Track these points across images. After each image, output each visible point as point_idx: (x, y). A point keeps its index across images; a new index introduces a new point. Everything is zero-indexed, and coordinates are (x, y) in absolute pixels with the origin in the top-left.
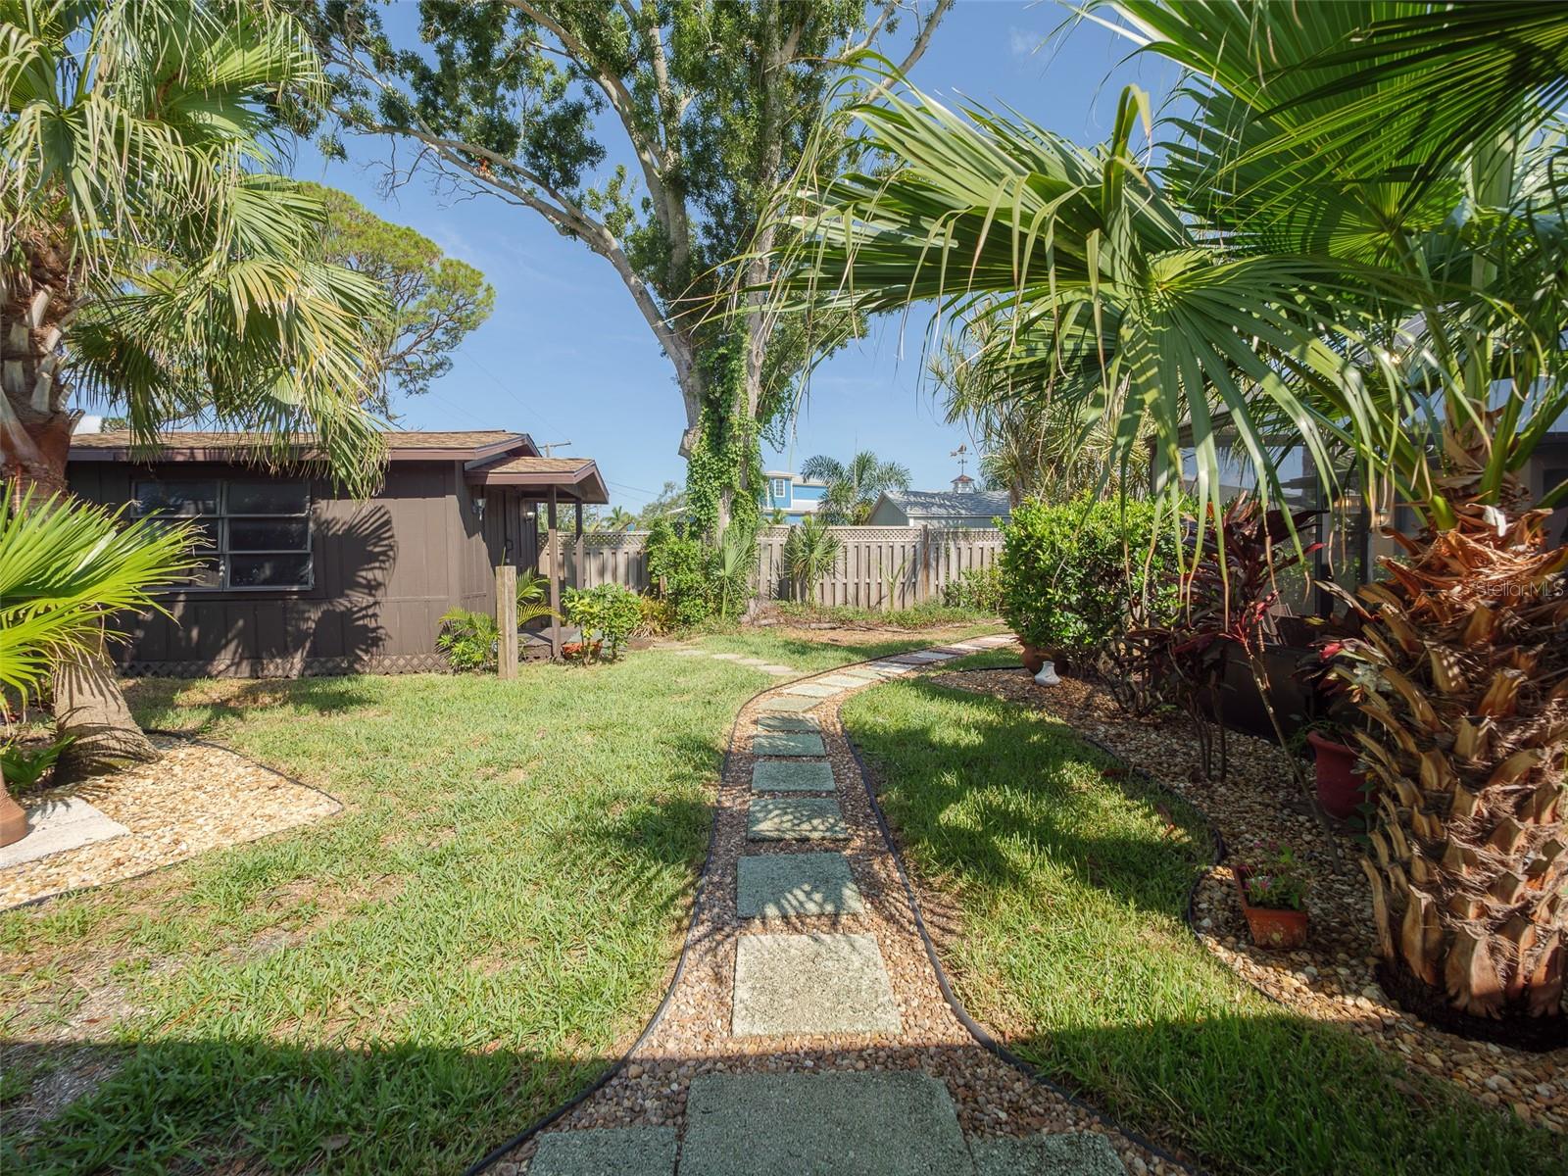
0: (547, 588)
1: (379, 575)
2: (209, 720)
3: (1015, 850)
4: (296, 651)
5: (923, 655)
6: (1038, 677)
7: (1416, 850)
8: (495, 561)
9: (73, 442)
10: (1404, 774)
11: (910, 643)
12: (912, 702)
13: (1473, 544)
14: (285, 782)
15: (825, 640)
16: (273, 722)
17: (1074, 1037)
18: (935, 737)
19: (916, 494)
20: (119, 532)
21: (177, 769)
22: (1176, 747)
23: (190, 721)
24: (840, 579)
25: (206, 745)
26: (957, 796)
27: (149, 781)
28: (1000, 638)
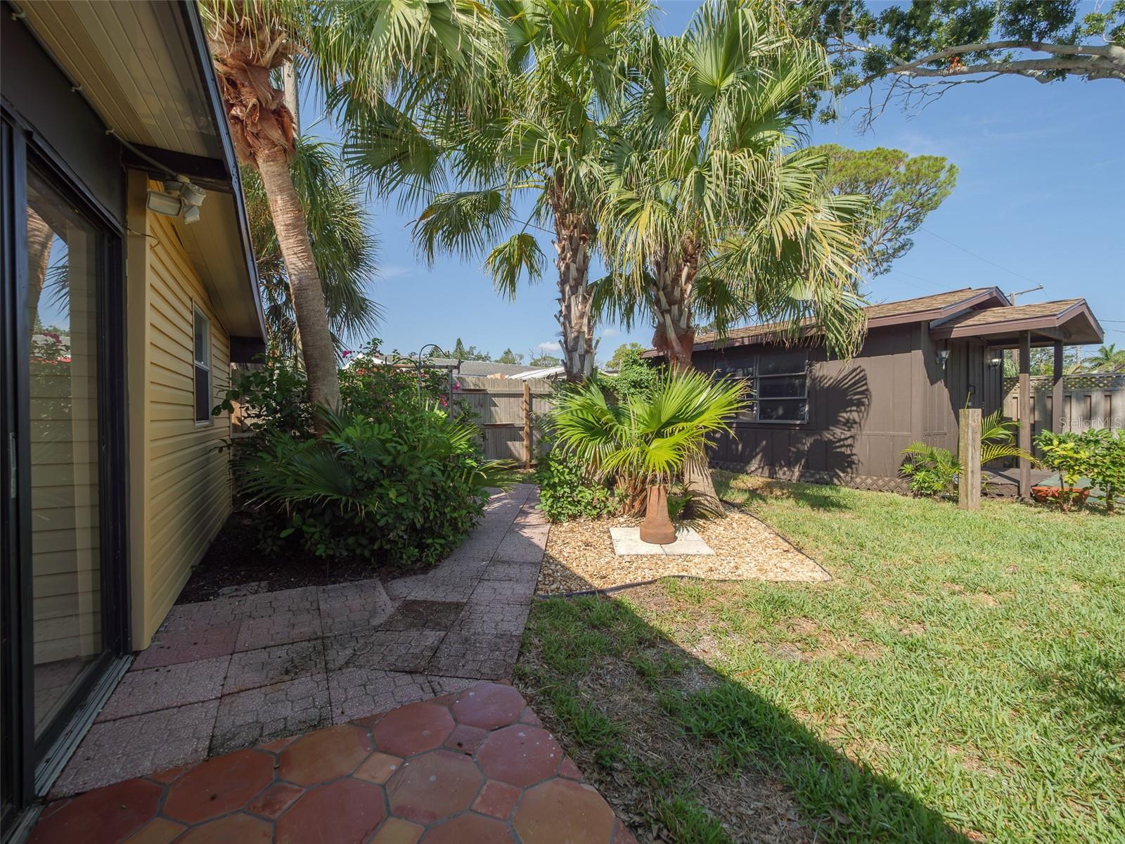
0: (1016, 430)
1: (855, 416)
2: (748, 500)
4: (796, 465)
8: (957, 405)
9: (695, 342)
14: (792, 550)
16: (783, 508)
20: (712, 387)
21: (735, 525)
23: (739, 498)
25: (748, 514)
27: (722, 528)
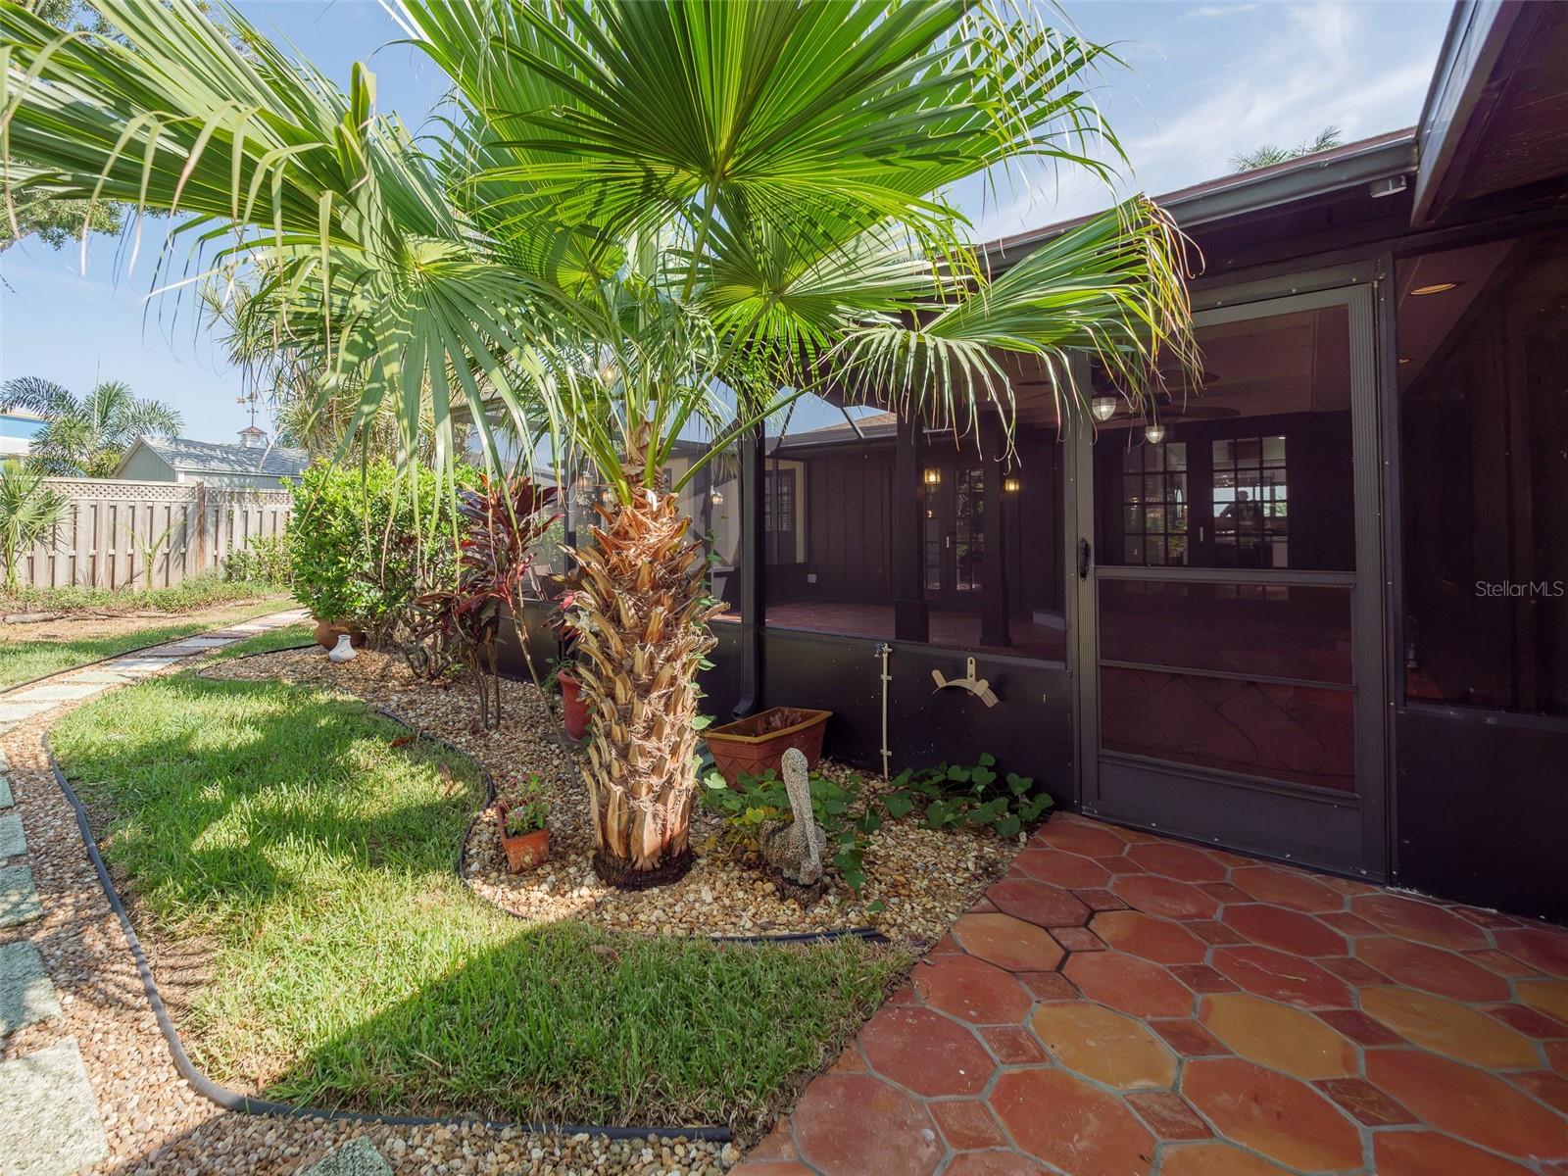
3: (287, 857)
5: (193, 644)
6: (333, 653)
7: (614, 752)
10: (607, 696)
11: (173, 630)
12: (167, 705)
13: (640, 517)
15: (32, 637)
17: (338, 1044)
18: (198, 744)
19: (189, 443)
22: (462, 703)
24: (64, 550)
26: (218, 812)
28: (289, 614)
